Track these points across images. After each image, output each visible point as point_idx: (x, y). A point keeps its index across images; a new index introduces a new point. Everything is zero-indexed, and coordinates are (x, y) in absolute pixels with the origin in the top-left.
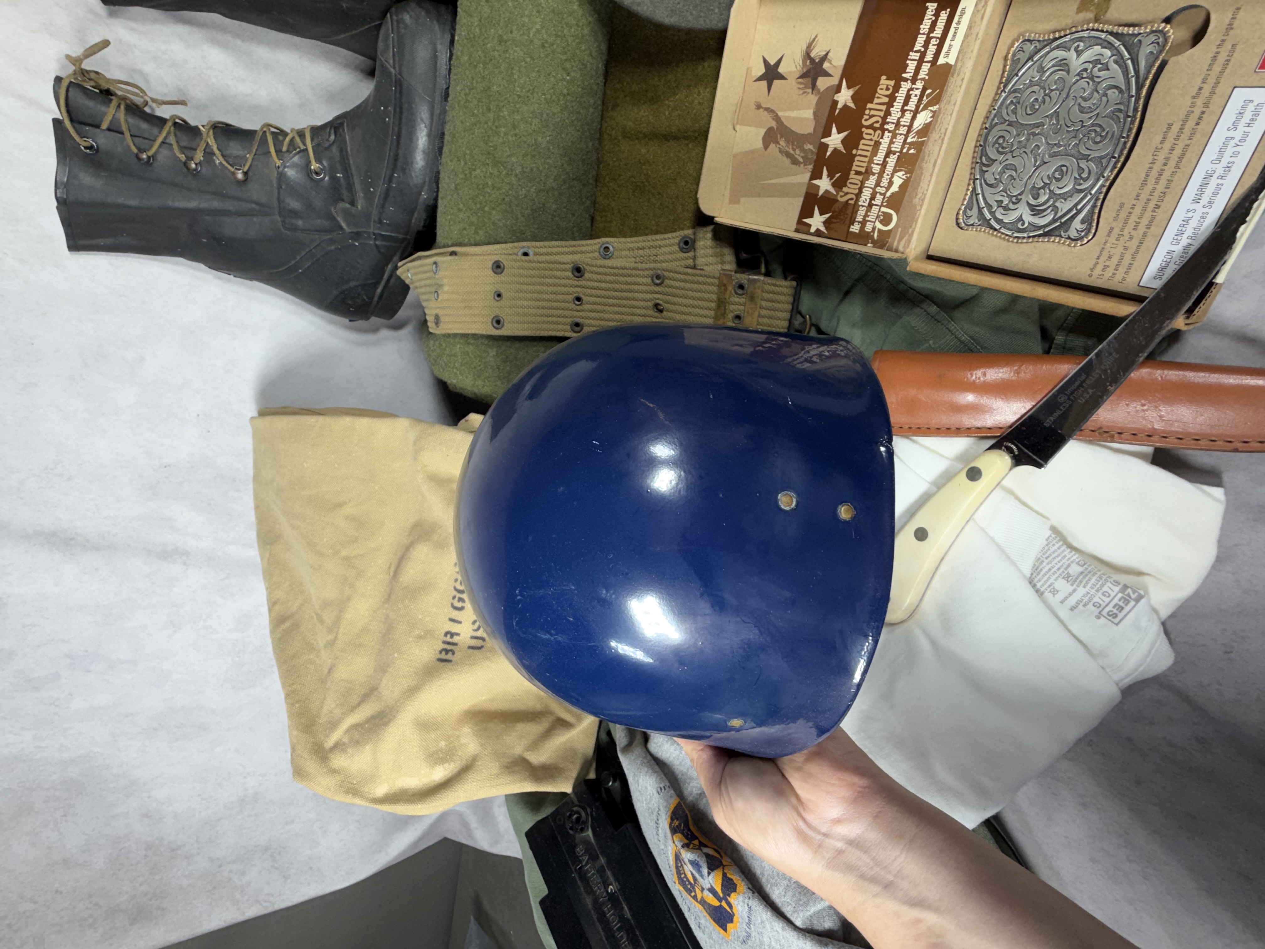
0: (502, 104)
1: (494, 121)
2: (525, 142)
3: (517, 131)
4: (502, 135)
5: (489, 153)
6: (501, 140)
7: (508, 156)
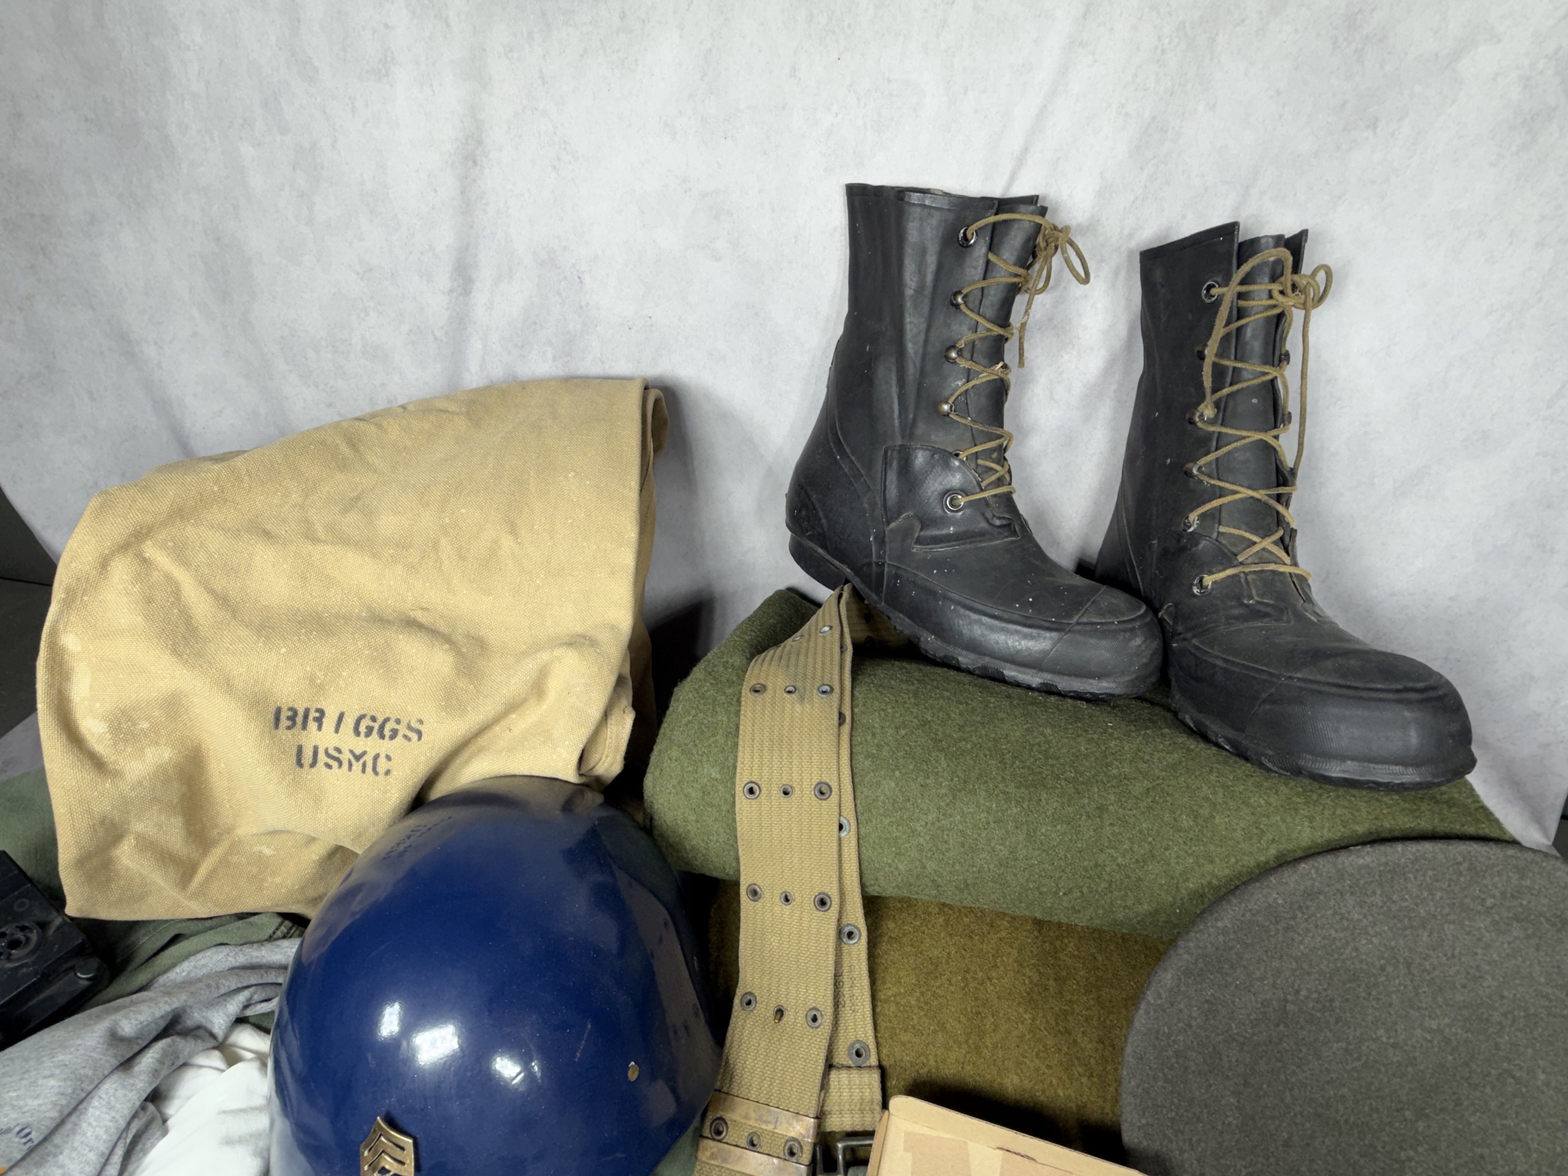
0: (1025, 806)
1: (1004, 793)
2: (979, 835)
3: (993, 825)
4: (987, 804)
5: (965, 782)
6: (982, 801)
7: (962, 809)
